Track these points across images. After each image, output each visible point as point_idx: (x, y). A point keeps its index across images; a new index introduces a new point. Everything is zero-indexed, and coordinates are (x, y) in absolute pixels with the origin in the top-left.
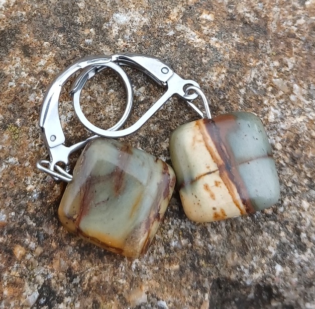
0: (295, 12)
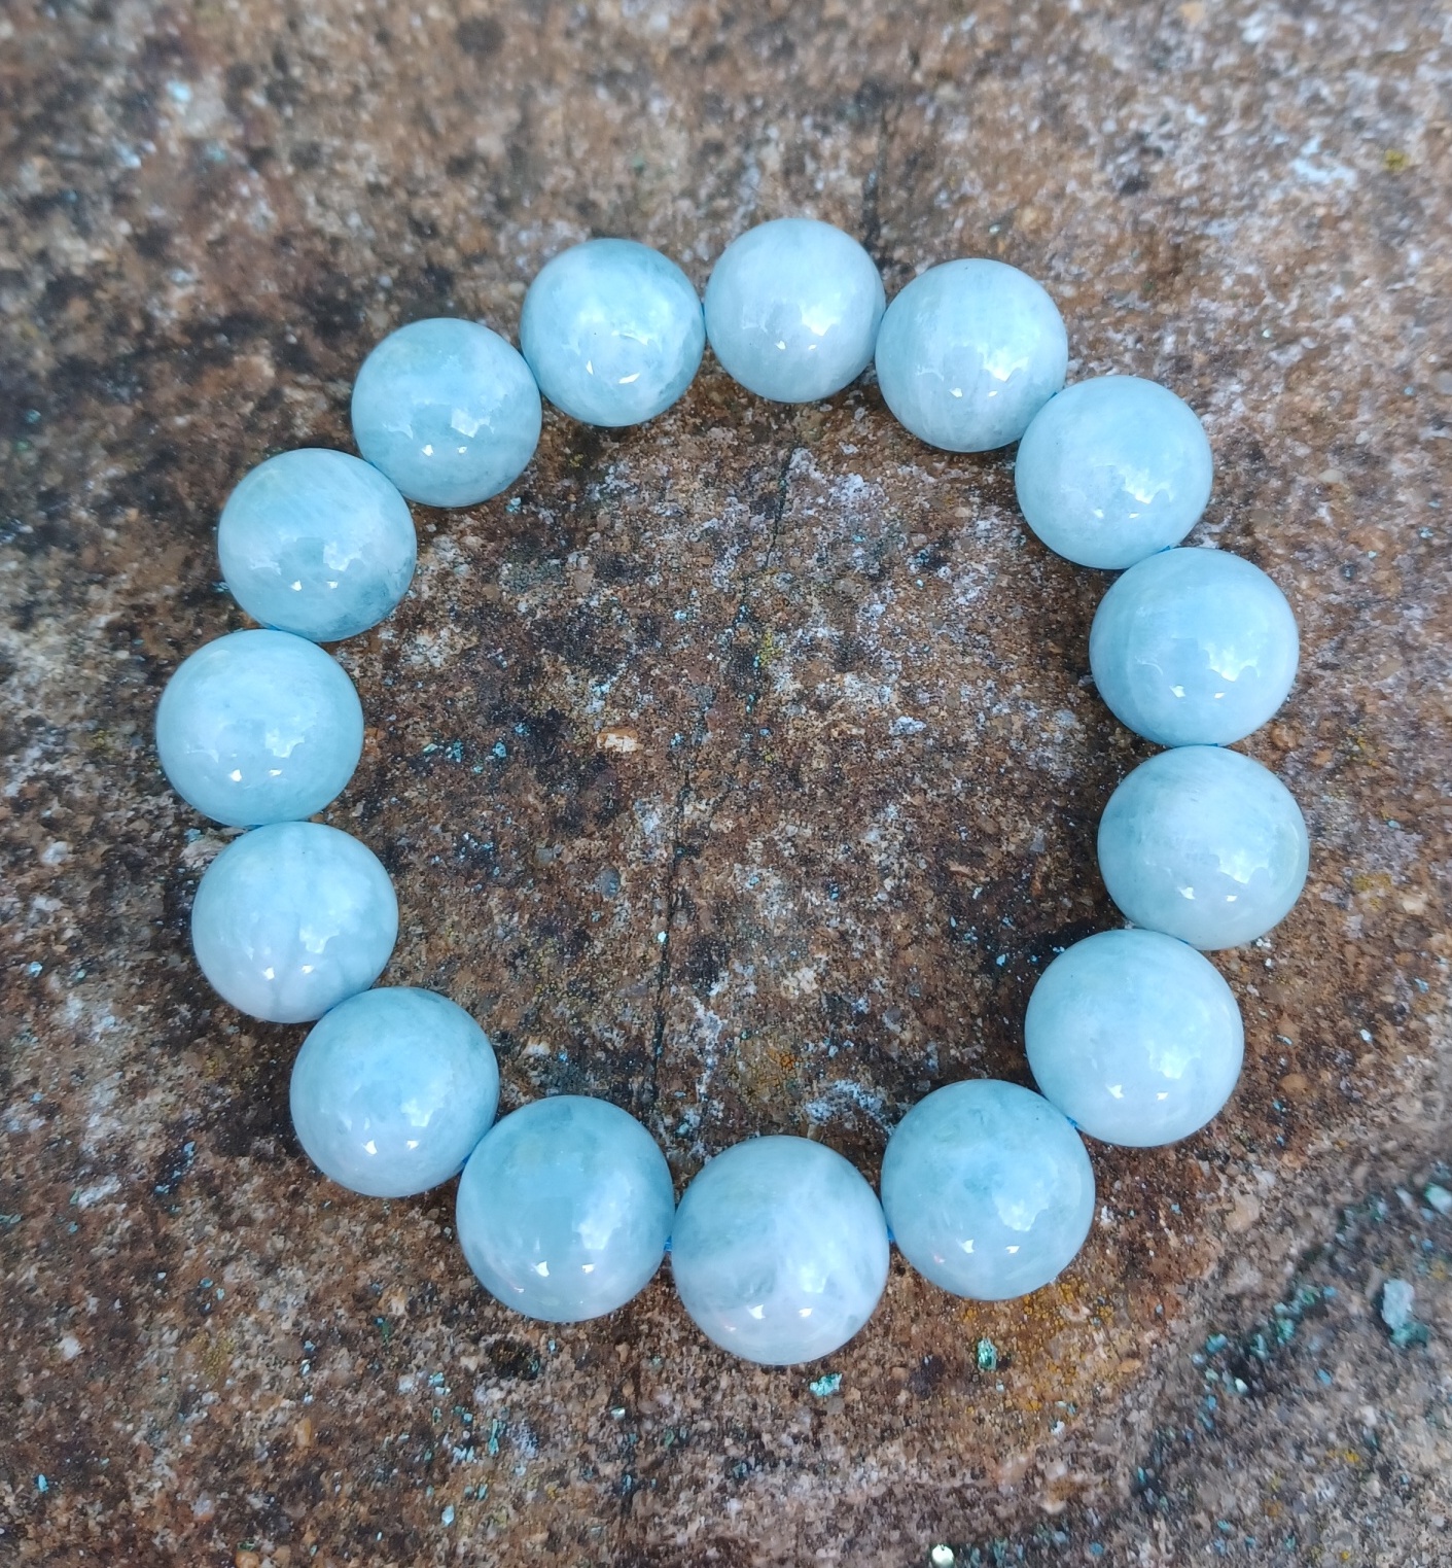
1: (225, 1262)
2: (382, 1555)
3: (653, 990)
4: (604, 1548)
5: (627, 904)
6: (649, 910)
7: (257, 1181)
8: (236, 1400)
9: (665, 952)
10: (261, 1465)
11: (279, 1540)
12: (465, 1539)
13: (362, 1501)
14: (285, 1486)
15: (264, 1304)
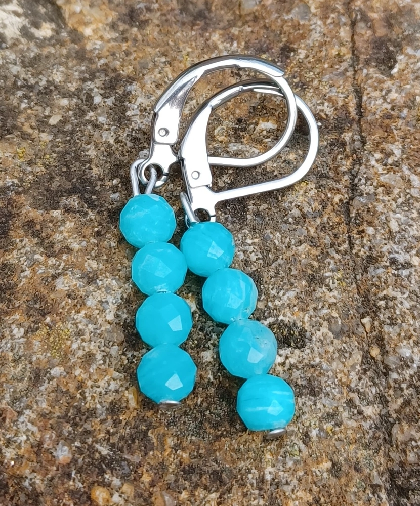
0: (381, 85)
1: (54, 277)
2: (206, 488)
3: (349, 74)
4: (375, 473)
5: (319, 22)
6: (337, 24)
7: (70, 225)
8: (78, 372)
9: (354, 49)
10: (103, 421)
11: (124, 478)
12: (270, 469)
13: (183, 449)
14: (122, 438)
15: (90, 302)
